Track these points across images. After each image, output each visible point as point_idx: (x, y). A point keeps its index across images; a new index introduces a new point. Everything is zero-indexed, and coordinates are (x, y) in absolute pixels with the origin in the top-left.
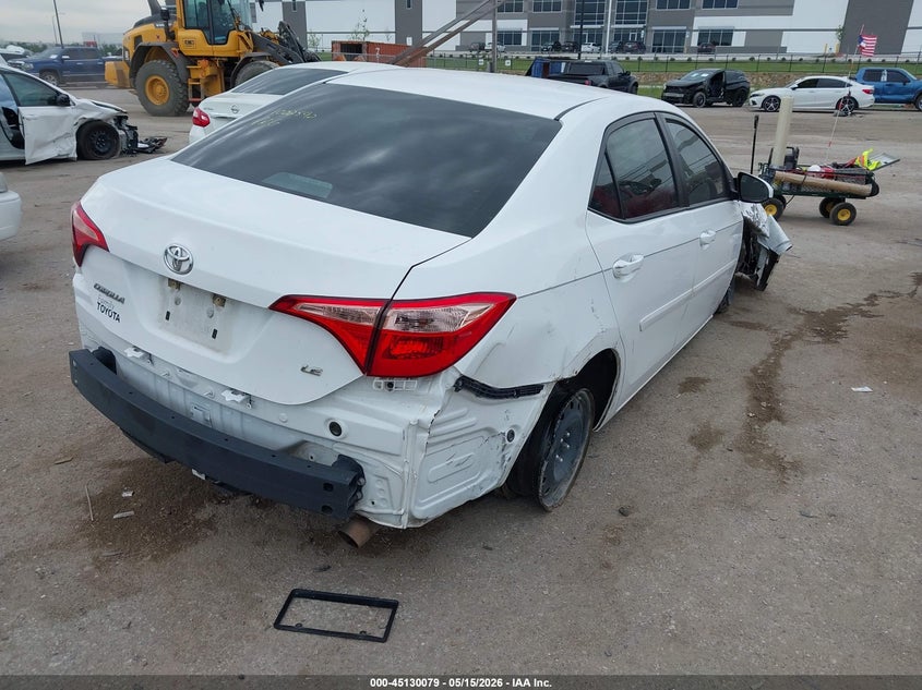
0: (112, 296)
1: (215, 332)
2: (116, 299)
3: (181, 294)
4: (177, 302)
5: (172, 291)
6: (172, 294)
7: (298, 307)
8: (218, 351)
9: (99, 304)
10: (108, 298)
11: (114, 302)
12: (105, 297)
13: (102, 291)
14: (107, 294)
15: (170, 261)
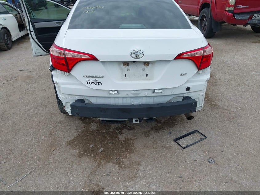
0: (96, 77)
1: (147, 74)
2: (99, 77)
3: (130, 67)
4: (128, 70)
5: (125, 67)
6: (125, 68)
7: (183, 56)
8: (149, 80)
9: (87, 82)
10: (93, 79)
11: (97, 79)
12: (91, 79)
13: (89, 77)
14: (92, 77)
15: (134, 56)
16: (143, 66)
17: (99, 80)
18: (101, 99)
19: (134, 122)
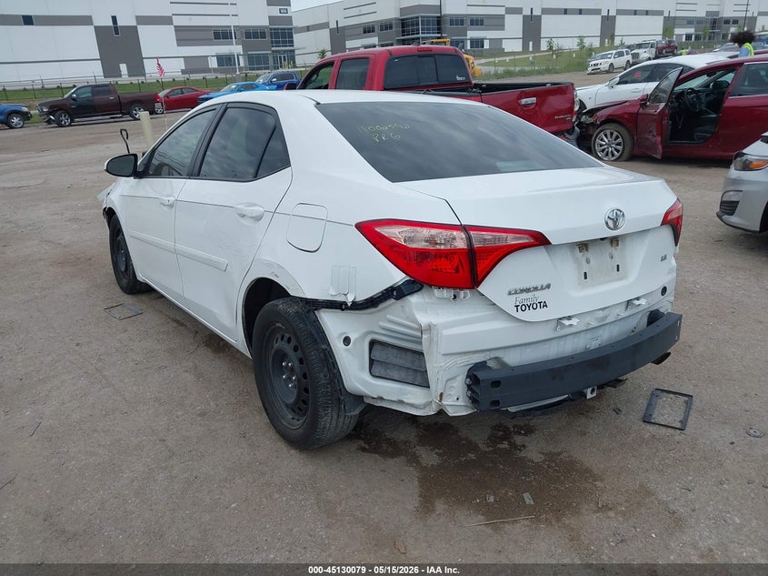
0: (536, 289)
1: (618, 267)
2: (542, 288)
3: (590, 254)
4: (588, 261)
5: (583, 255)
7: (669, 217)
8: (623, 278)
9: (517, 306)
10: (529, 295)
11: (537, 294)
12: (525, 296)
13: (522, 291)
14: (528, 290)
15: (611, 223)
16: (609, 249)
17: (541, 296)
18: (529, 350)
19: (589, 396)
